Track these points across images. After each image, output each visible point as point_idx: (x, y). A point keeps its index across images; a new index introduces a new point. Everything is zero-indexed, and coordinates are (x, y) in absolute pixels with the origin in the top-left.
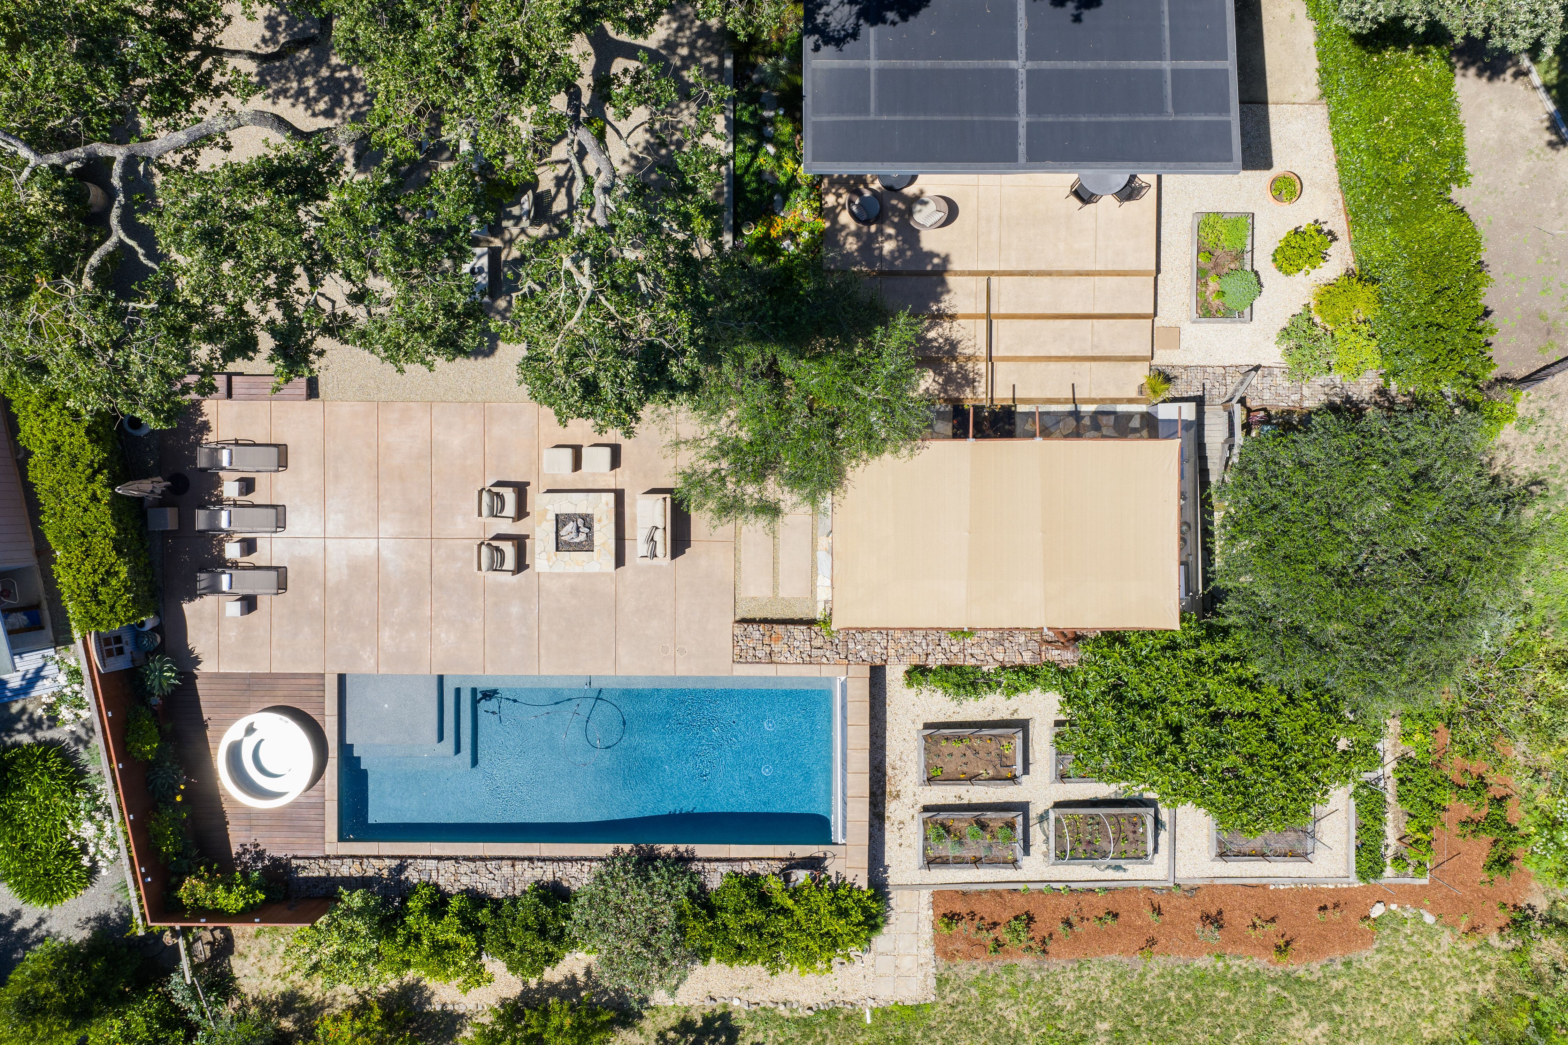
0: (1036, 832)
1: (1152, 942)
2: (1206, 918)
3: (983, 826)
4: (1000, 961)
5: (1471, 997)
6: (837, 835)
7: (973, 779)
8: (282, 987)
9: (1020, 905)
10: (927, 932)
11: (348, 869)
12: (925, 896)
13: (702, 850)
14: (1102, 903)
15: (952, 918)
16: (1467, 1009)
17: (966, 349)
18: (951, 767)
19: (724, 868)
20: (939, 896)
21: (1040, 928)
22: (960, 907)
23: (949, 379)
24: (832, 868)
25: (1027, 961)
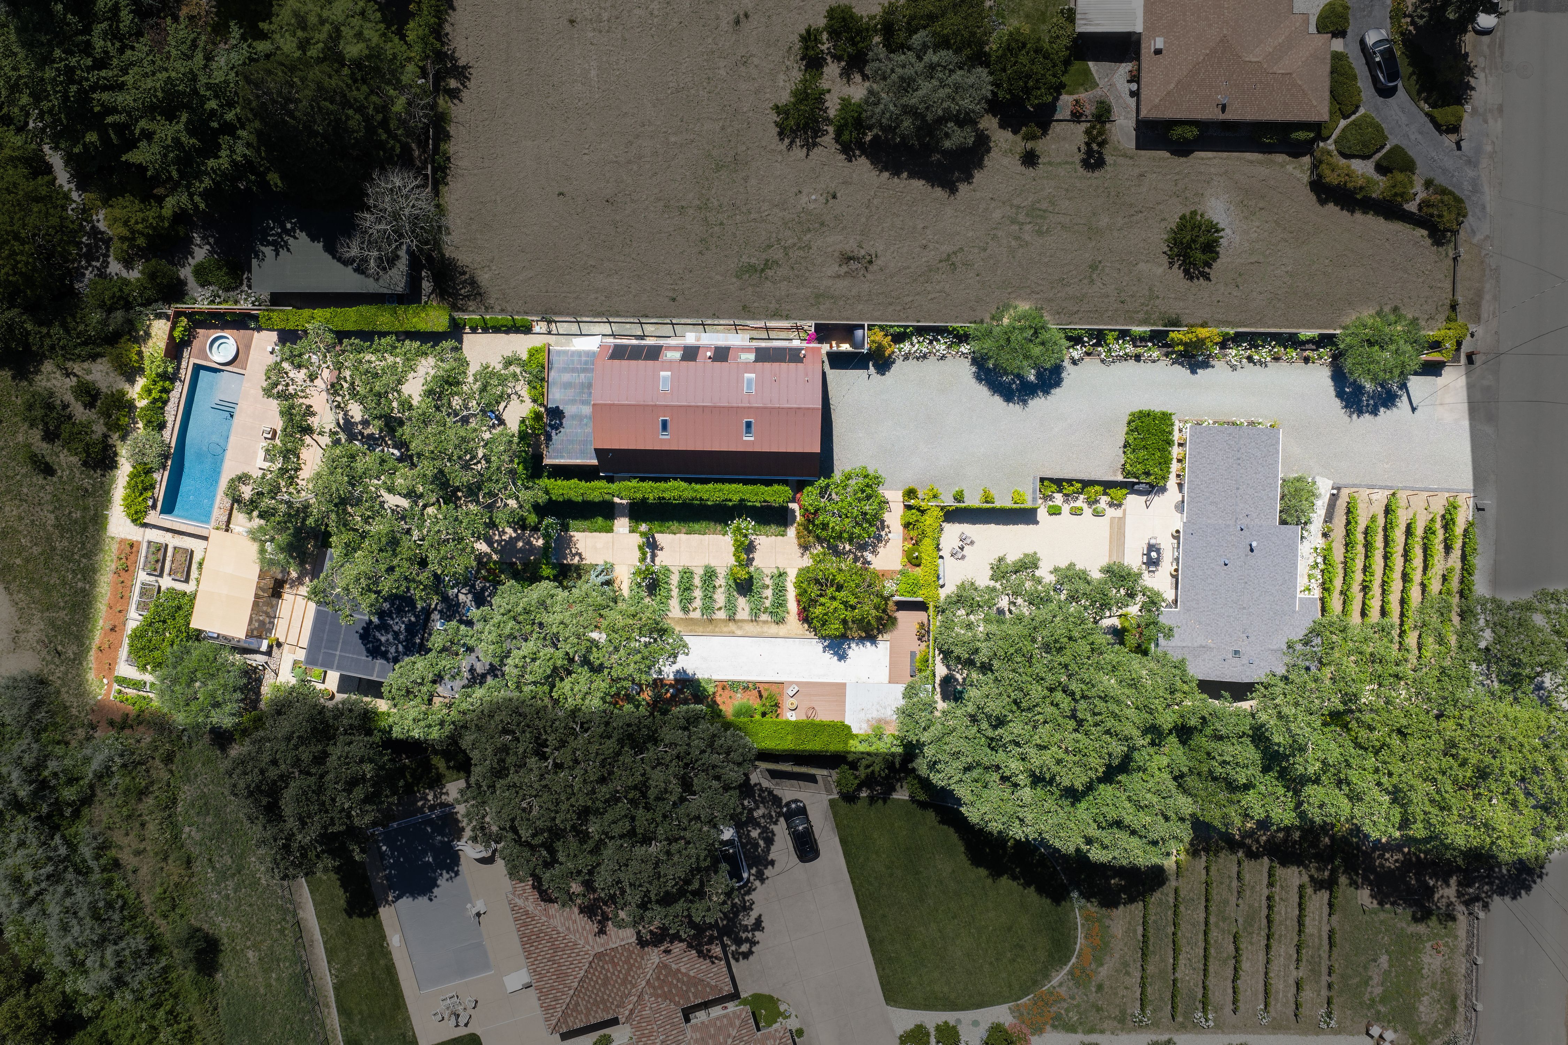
0: (153, 578)
1: (111, 608)
2: (115, 626)
3: (157, 561)
4: (115, 558)
5: (71, 706)
6: (162, 516)
7: (173, 562)
8: (153, 334)
9: (131, 569)
10: (129, 537)
11: (184, 364)
12: (140, 539)
13: (166, 473)
14: (127, 594)
15: (132, 546)
16: (68, 704)
17: (301, 588)
18: (178, 556)
19: (159, 479)
20: (139, 543)
21: (123, 573)
22: (134, 549)
23: (294, 581)
24: (152, 512)
25: (113, 567)
